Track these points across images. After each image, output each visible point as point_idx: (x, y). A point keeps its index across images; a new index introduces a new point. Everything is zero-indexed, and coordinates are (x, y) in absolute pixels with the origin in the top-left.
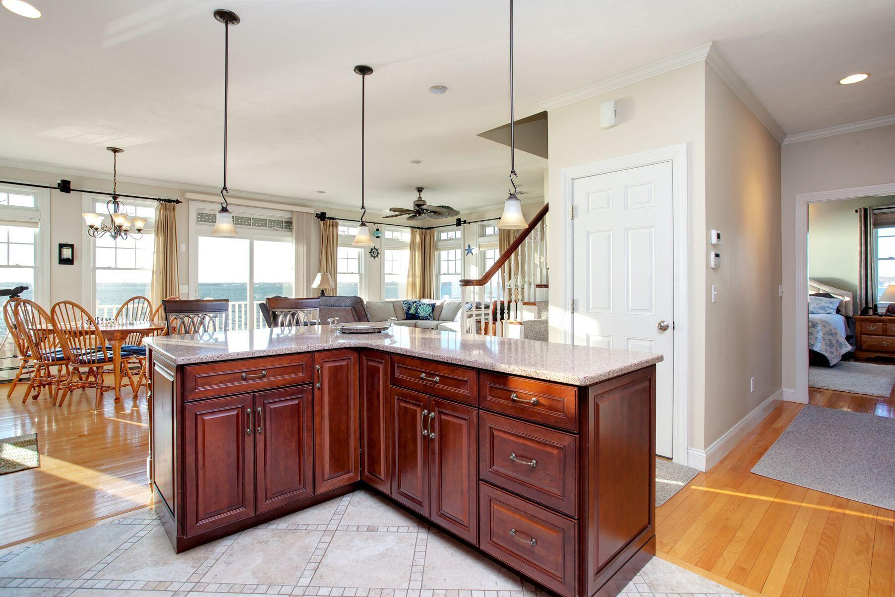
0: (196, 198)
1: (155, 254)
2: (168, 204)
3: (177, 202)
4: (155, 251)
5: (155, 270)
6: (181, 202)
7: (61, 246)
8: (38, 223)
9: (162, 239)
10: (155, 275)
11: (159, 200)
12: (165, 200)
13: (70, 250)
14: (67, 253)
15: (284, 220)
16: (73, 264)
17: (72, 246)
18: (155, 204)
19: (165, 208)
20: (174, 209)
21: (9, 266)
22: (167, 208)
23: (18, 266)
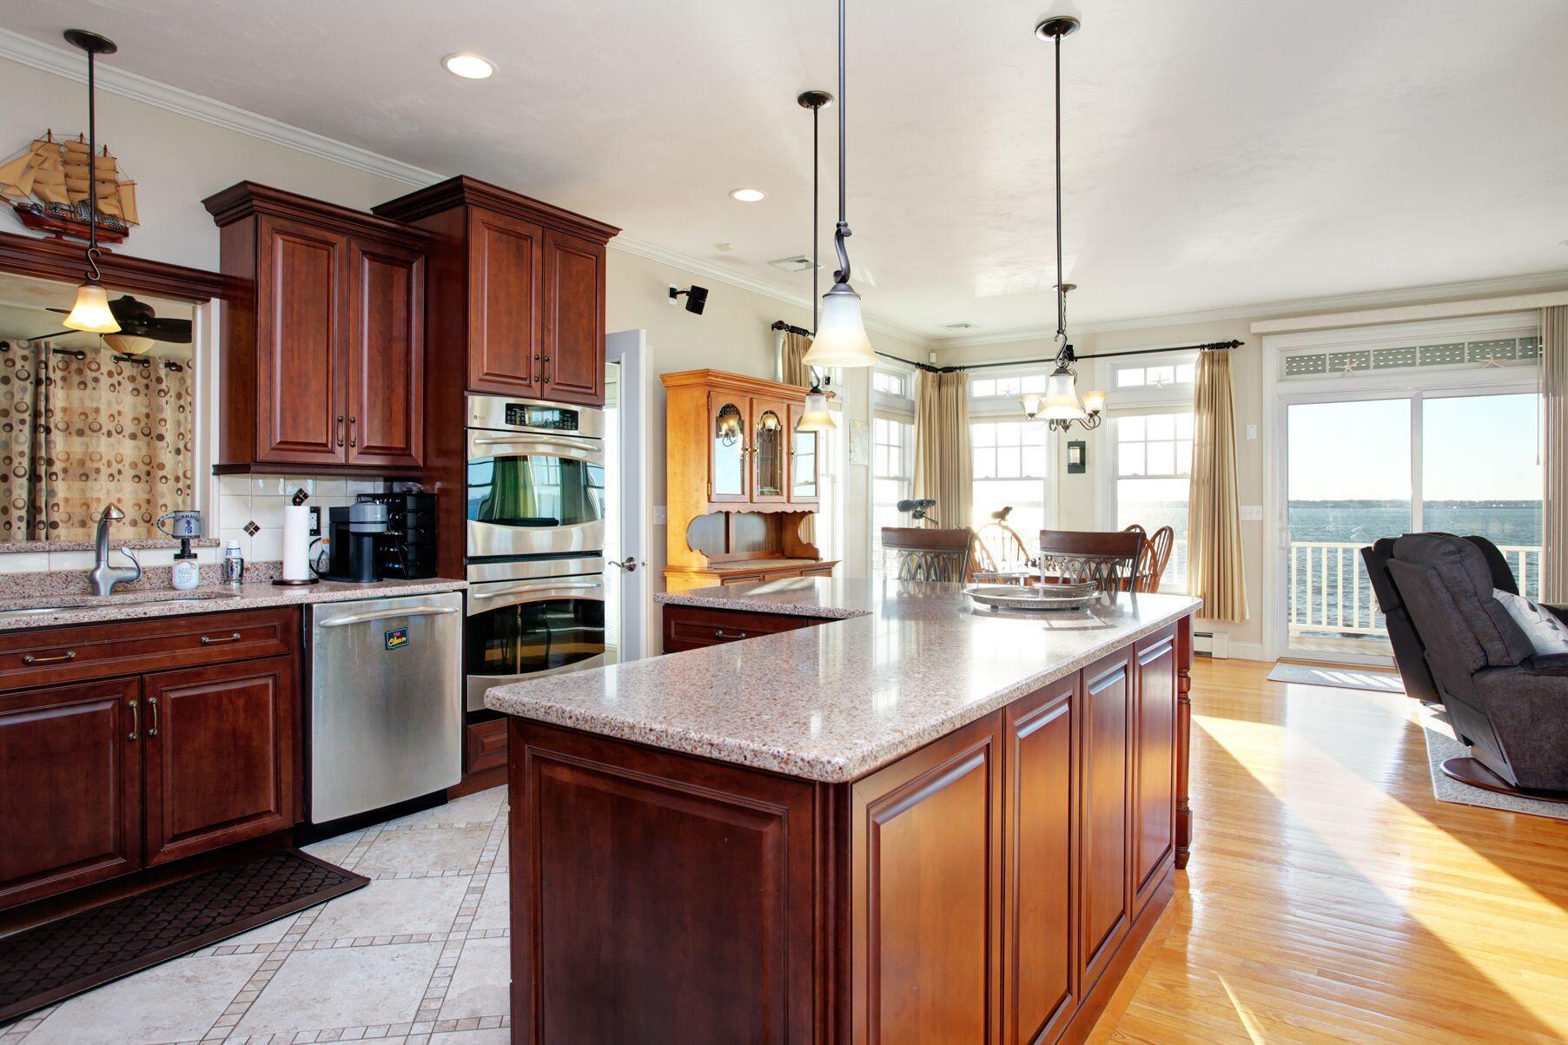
0: (1271, 330)
1: (1196, 448)
2: (1218, 351)
3: (1235, 344)
5: (1195, 477)
6: (1242, 344)
7: (1070, 445)
9: (1207, 419)
10: (1194, 487)
11: (1202, 347)
12: (1211, 346)
13: (1078, 451)
14: (1074, 455)
15: (1517, 336)
16: (1084, 472)
17: (1082, 445)
18: (1196, 355)
19: (1212, 359)
21: (1021, 479)
22: (1216, 358)
23: (1029, 478)
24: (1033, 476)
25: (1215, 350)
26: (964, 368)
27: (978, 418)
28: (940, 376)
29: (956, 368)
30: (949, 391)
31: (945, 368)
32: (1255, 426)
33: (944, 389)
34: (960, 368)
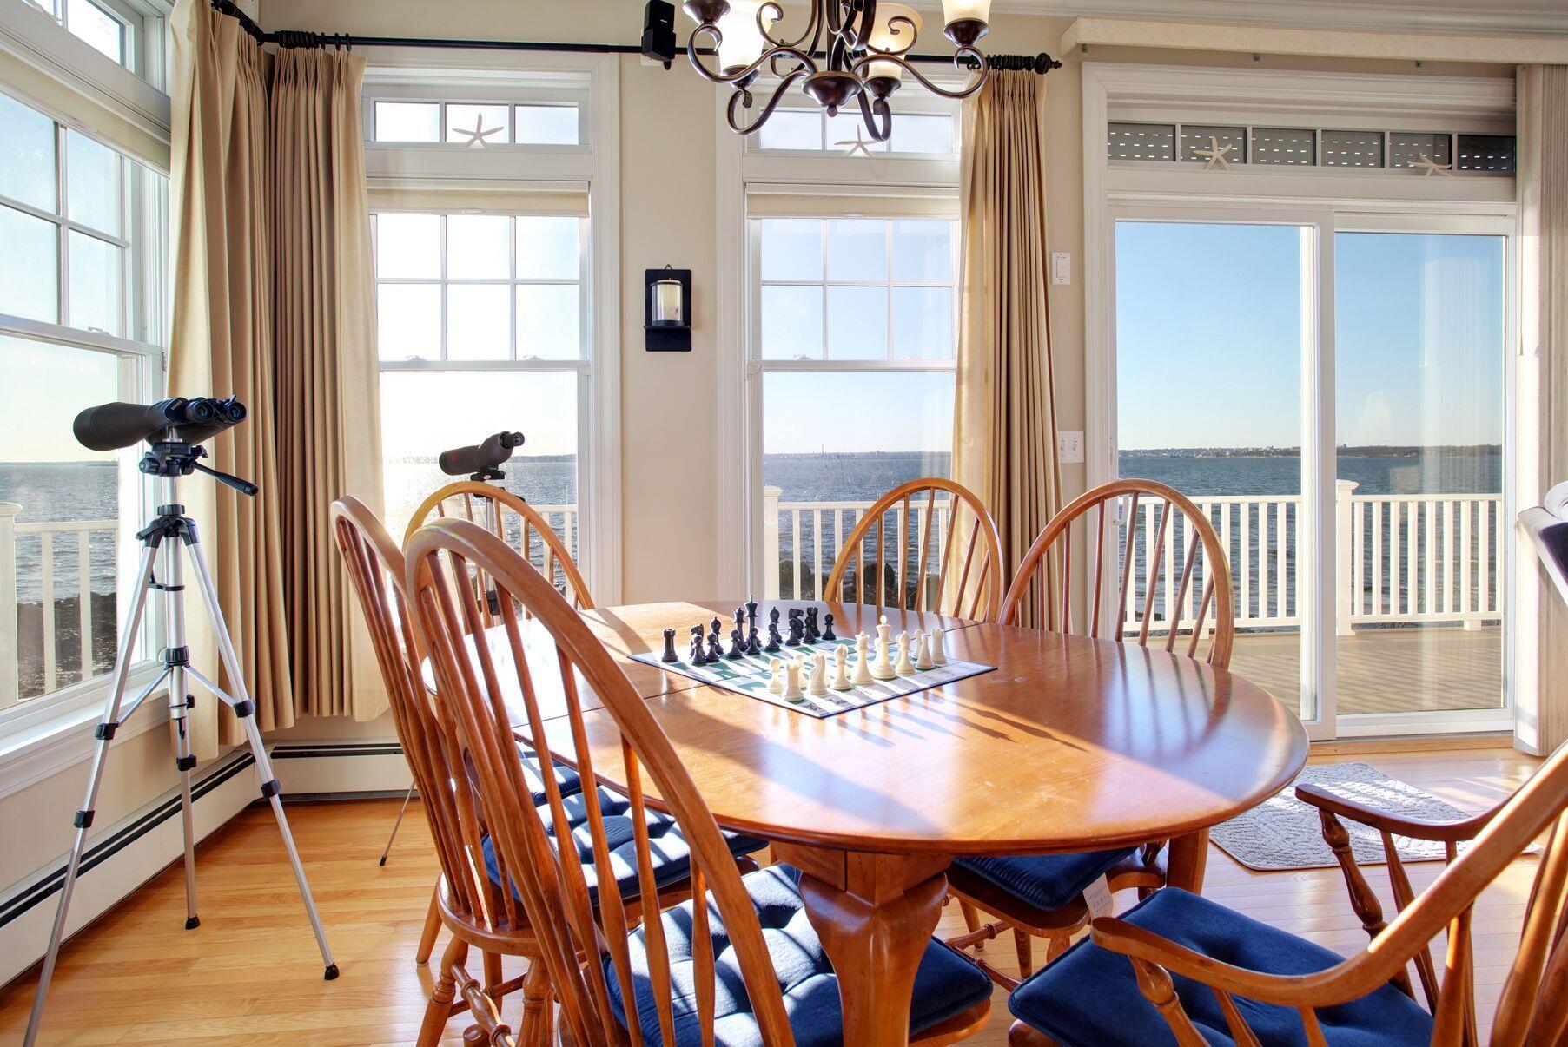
1: (966, 295)
2: (1011, 76)
3: (1042, 64)
4: (966, 283)
5: (965, 365)
6: (1057, 65)
7: (653, 277)
8: (585, 196)
9: (988, 227)
10: (964, 387)
13: (677, 291)
14: (668, 300)
16: (689, 349)
17: (684, 278)
19: (996, 95)
20: (1033, 97)
21: (513, 366)
22: (1008, 88)
23: (536, 365)
24: (546, 356)
25: (1008, 73)
26: (350, 41)
27: (391, 195)
28: (272, 59)
29: (323, 40)
30: (304, 100)
31: (288, 33)
32: (1068, 256)
33: (284, 95)
34: (338, 41)
